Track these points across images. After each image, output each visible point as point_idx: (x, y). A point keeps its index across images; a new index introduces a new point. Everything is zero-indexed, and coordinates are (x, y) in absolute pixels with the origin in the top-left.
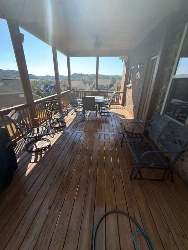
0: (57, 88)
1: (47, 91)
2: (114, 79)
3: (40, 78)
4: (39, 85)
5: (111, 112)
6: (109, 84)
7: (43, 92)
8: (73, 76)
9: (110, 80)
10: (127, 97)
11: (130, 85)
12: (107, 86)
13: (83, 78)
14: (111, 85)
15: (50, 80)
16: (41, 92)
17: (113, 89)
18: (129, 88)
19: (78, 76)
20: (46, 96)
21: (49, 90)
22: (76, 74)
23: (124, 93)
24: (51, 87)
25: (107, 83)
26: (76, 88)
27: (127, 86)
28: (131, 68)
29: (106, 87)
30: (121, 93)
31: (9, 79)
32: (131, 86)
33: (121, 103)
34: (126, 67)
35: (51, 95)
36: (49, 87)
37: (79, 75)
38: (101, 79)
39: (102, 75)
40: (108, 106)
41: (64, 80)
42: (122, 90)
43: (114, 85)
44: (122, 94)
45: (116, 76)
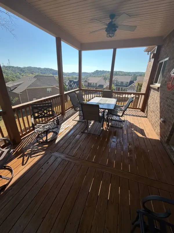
0: (79, 83)
1: (71, 86)
2: (135, 76)
3: (67, 74)
4: (66, 80)
5: (124, 121)
6: (129, 81)
7: (67, 87)
8: (95, 73)
9: (131, 76)
10: (150, 101)
11: (158, 85)
12: (127, 82)
13: (105, 75)
14: (132, 82)
15: (75, 76)
16: (66, 87)
17: (133, 86)
18: (154, 89)
19: (99, 73)
20: (69, 90)
21: (73, 86)
22: (99, 71)
23: (147, 95)
24: (74, 83)
25: (128, 80)
26: (96, 84)
27: (151, 86)
28: (161, 62)
29: (125, 84)
30: (142, 94)
31: (45, 75)
32: (158, 88)
33: (140, 107)
34: (153, 60)
35: (73, 89)
36: (72, 82)
37: (100, 71)
38: (122, 75)
39: (124, 72)
40: (121, 115)
41: (87, 76)
42: (143, 90)
43: (134, 81)
44: (143, 96)
45: (138, 73)
